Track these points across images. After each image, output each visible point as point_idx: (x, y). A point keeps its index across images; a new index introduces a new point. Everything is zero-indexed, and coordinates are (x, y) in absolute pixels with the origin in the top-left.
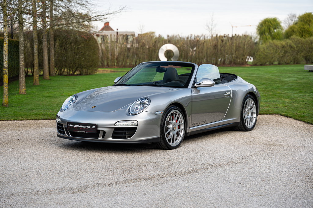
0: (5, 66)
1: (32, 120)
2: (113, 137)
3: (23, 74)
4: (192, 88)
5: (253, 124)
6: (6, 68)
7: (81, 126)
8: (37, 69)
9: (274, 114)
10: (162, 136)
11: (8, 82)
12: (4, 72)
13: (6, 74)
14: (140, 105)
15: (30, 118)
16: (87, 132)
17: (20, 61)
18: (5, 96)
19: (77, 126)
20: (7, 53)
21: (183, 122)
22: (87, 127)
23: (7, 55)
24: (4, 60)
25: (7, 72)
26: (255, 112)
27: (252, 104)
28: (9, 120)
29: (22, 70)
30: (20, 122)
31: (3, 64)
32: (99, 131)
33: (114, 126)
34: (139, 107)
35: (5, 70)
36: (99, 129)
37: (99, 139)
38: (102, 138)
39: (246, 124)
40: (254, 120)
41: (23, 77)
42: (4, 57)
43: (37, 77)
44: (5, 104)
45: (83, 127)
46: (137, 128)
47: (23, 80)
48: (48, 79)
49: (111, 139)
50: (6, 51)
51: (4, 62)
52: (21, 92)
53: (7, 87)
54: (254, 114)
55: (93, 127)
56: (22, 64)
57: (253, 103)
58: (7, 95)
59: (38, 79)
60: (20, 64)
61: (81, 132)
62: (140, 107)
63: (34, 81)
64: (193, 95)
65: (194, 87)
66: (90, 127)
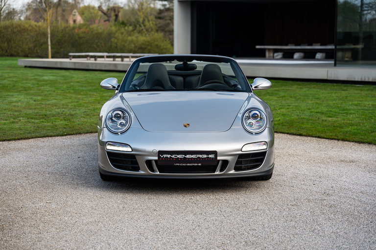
2: (236, 169)
16: (200, 164)
19: (179, 156)
22: (200, 156)
32: (218, 161)
33: (241, 152)
36: (219, 158)
37: (216, 173)
38: (221, 171)
45: (193, 156)
46: (266, 152)
49: (233, 172)
55: (211, 156)
61: (188, 165)
66: (205, 156)
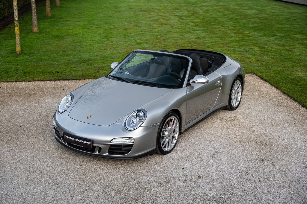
0: (16, 19)
1: (39, 81)
2: (109, 152)
3: (35, 16)
4: (187, 86)
5: (238, 102)
6: (17, 21)
7: (76, 140)
8: (49, 3)
9: (250, 73)
10: (159, 146)
11: (19, 33)
12: (15, 24)
13: (18, 26)
14: (137, 117)
15: (36, 79)
16: (82, 147)
17: (32, 4)
18: (18, 45)
19: (72, 139)
20: (17, 7)
21: (178, 125)
22: (83, 141)
23: (17, 9)
24: (15, 14)
25: (18, 24)
26: (241, 91)
27: (239, 85)
28: (18, 81)
29: (34, 12)
30: (27, 83)
31: (14, 18)
32: (95, 146)
33: (110, 143)
34: (135, 121)
35: (16, 23)
36: (95, 145)
37: (95, 153)
38: (99, 152)
39: (233, 105)
40: (239, 98)
41: (35, 18)
42: (15, 11)
43: (49, 10)
44: (18, 52)
45: (79, 141)
46: (133, 144)
47: (35, 21)
48: (59, 6)
49: (107, 154)
50: (15, 6)
51: (15, 15)
52: (35, 31)
53: (19, 38)
54: (239, 93)
55: (89, 143)
56: (33, 7)
57: (239, 83)
58: (19, 45)
59: (50, 11)
60: (32, 7)
61: (76, 145)
62: (136, 119)
63: (47, 13)
64: (187, 93)
65: (188, 85)
66: (85, 142)
